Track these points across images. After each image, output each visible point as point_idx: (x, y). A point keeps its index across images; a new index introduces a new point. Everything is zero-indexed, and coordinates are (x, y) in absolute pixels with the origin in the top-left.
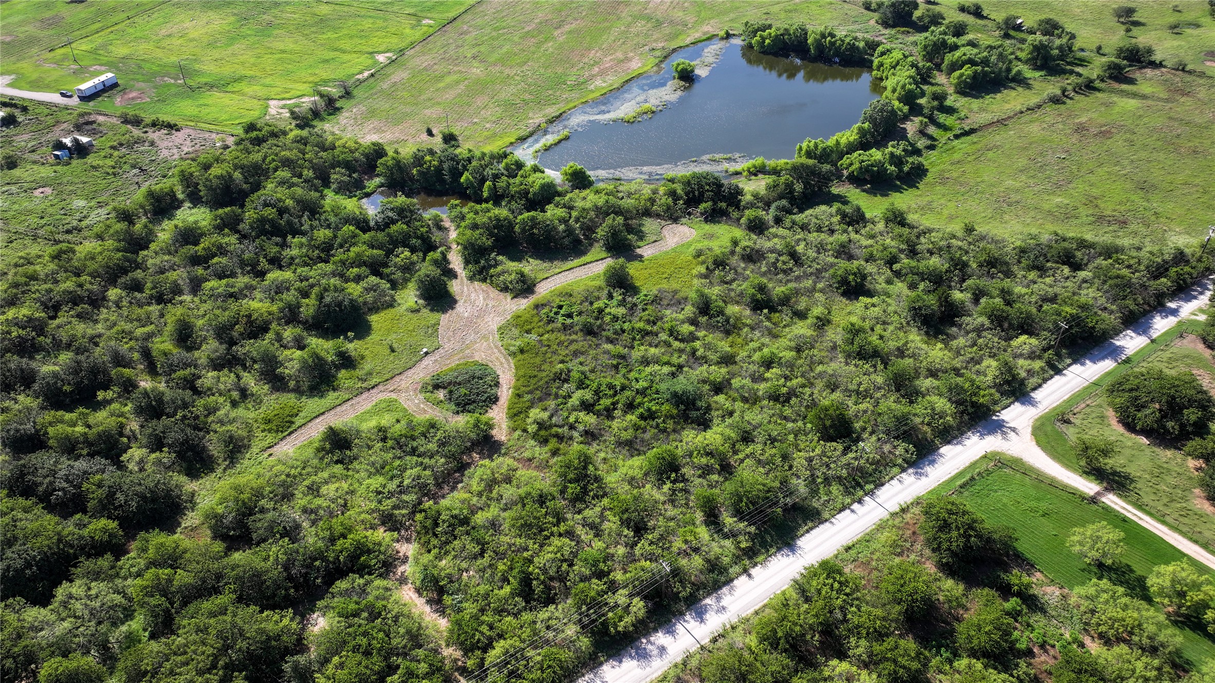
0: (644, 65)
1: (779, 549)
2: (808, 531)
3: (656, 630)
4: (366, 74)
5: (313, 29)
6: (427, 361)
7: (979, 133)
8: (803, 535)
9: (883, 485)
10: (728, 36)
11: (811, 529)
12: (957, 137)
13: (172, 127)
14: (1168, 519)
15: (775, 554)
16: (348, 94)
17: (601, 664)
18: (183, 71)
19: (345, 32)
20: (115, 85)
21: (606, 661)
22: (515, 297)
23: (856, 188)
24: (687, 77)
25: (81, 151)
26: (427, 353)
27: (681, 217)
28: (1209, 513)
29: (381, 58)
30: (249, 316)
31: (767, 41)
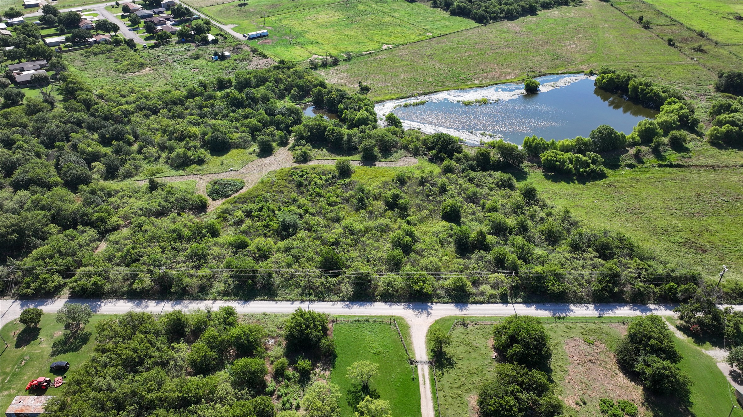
0: (515, 78)
1: (240, 300)
2: (261, 300)
3: (154, 299)
4: (368, 52)
5: (371, 28)
6: (228, 173)
7: (683, 169)
8: (257, 300)
9: (323, 301)
10: (591, 74)
11: (265, 300)
12: (660, 166)
13: (265, 57)
14: (440, 394)
15: (236, 300)
16: (349, 59)
17: (122, 299)
18: (299, 35)
19: (384, 31)
20: (267, 35)
21: (126, 299)
22: (295, 162)
23: (543, 172)
24: (532, 90)
25: (223, 58)
26: (231, 170)
27: (420, 155)
28: (470, 405)
29: (385, 47)
30: (182, 132)
31: (604, 80)
